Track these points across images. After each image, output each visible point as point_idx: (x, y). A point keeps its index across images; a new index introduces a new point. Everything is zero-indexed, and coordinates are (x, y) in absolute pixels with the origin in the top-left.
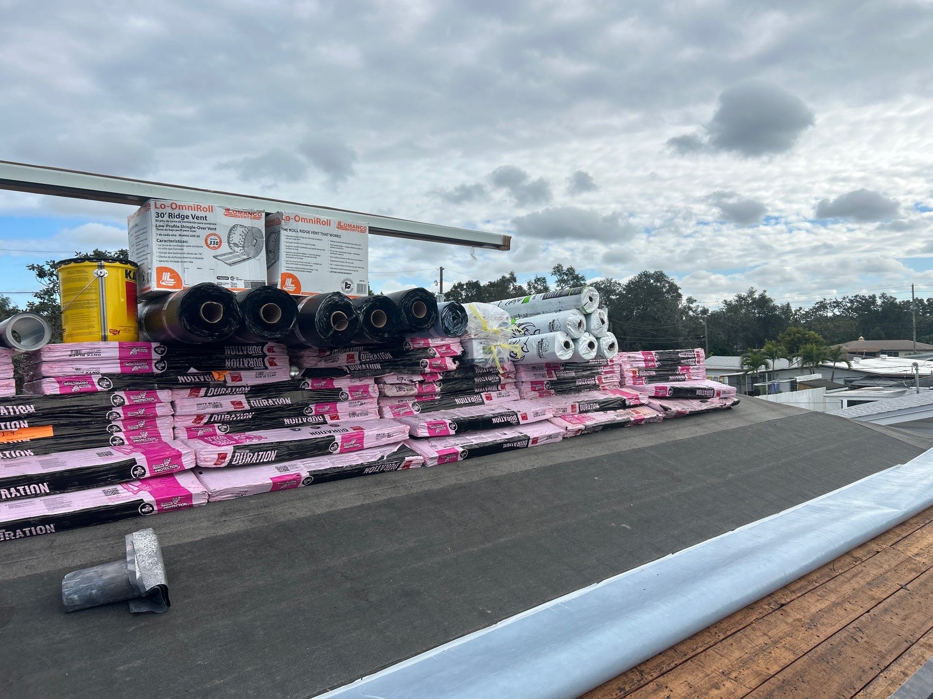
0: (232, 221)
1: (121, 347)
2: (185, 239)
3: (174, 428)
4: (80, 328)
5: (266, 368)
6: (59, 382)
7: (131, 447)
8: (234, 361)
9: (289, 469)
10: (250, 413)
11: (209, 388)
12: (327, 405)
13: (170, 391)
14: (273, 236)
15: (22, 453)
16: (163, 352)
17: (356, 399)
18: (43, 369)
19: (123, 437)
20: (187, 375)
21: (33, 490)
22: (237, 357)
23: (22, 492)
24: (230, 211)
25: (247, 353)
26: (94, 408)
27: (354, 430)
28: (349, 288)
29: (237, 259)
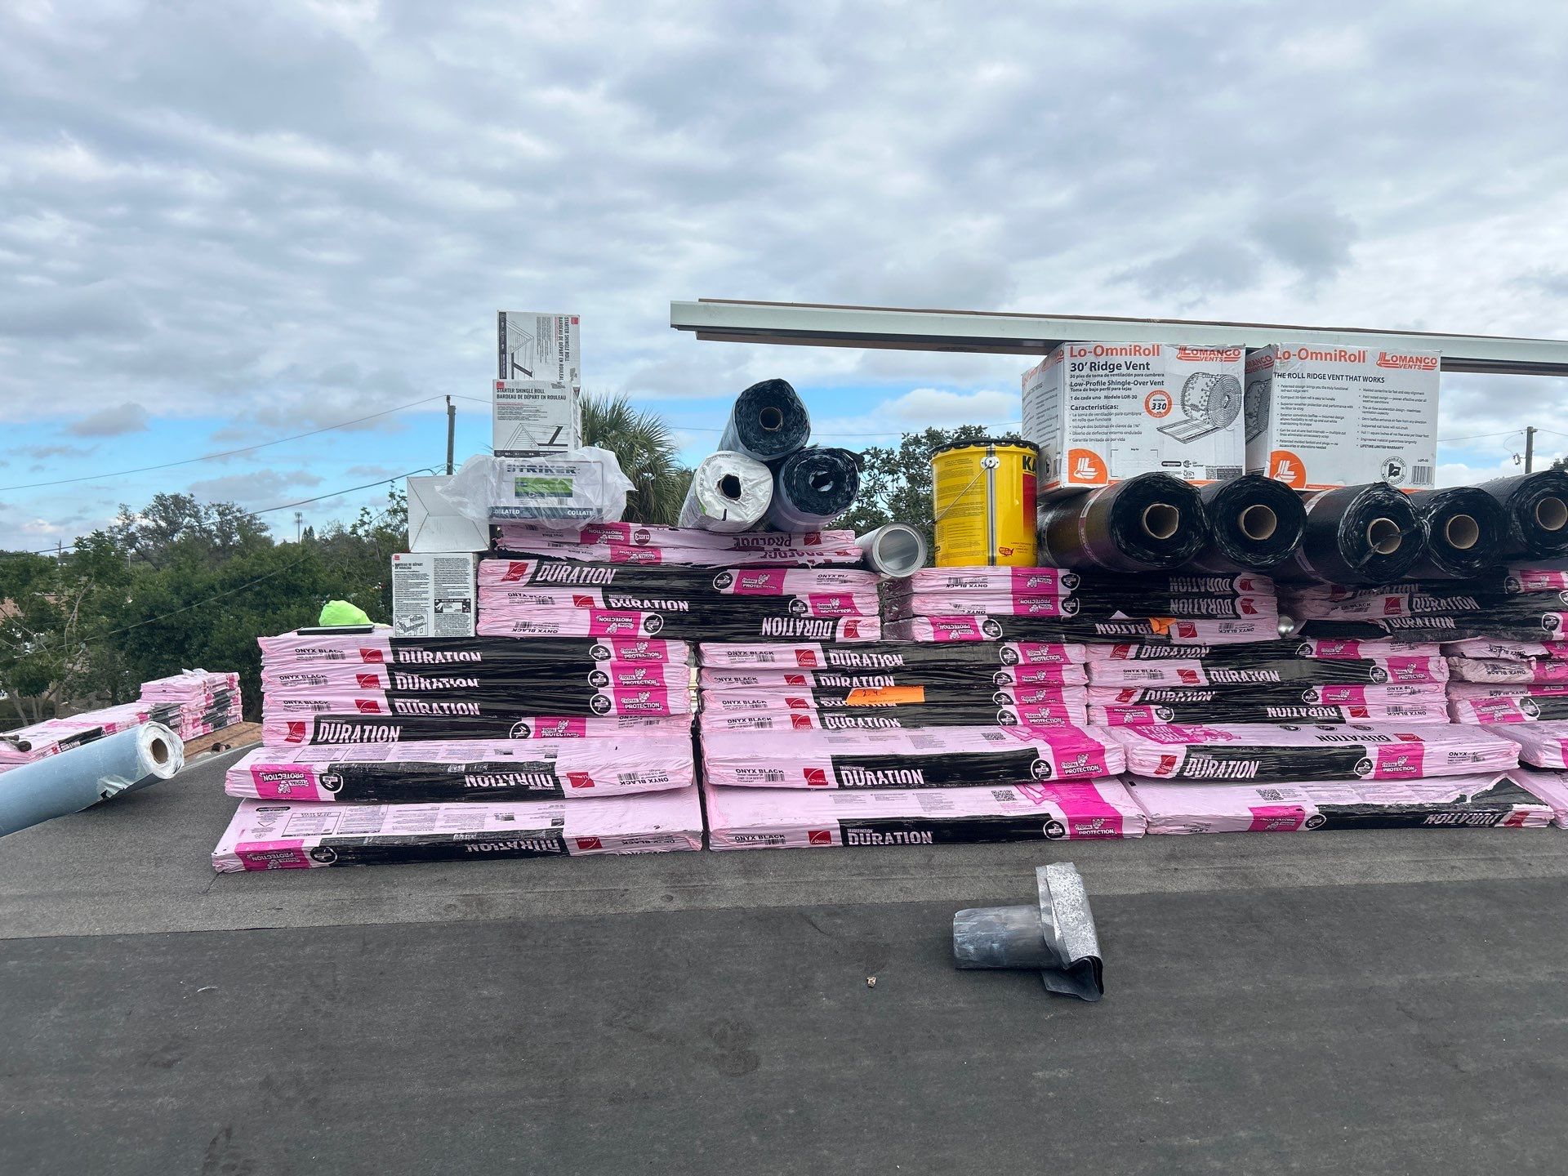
0: (1188, 368)
1: (1015, 575)
2: (1113, 402)
3: (1088, 706)
4: (959, 546)
5: (1238, 617)
6: (933, 624)
7: (1028, 730)
8: (1183, 603)
9: (1281, 796)
10: (1209, 693)
11: (1142, 645)
12: (1345, 688)
13: (1084, 646)
14: (1257, 388)
15: (887, 722)
16: (1074, 584)
17: (1403, 683)
18: (914, 604)
19: (1016, 713)
20: (1109, 622)
21: (903, 778)
22: (1188, 596)
23: (891, 779)
24: (1187, 352)
25: (1206, 590)
26: (976, 665)
27: (1403, 739)
28: (1396, 474)
29: (1196, 431)
